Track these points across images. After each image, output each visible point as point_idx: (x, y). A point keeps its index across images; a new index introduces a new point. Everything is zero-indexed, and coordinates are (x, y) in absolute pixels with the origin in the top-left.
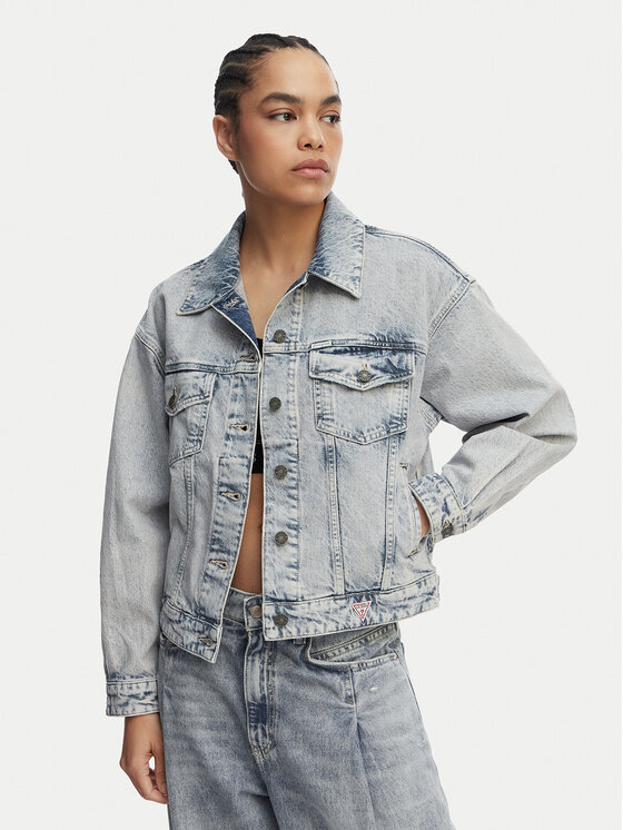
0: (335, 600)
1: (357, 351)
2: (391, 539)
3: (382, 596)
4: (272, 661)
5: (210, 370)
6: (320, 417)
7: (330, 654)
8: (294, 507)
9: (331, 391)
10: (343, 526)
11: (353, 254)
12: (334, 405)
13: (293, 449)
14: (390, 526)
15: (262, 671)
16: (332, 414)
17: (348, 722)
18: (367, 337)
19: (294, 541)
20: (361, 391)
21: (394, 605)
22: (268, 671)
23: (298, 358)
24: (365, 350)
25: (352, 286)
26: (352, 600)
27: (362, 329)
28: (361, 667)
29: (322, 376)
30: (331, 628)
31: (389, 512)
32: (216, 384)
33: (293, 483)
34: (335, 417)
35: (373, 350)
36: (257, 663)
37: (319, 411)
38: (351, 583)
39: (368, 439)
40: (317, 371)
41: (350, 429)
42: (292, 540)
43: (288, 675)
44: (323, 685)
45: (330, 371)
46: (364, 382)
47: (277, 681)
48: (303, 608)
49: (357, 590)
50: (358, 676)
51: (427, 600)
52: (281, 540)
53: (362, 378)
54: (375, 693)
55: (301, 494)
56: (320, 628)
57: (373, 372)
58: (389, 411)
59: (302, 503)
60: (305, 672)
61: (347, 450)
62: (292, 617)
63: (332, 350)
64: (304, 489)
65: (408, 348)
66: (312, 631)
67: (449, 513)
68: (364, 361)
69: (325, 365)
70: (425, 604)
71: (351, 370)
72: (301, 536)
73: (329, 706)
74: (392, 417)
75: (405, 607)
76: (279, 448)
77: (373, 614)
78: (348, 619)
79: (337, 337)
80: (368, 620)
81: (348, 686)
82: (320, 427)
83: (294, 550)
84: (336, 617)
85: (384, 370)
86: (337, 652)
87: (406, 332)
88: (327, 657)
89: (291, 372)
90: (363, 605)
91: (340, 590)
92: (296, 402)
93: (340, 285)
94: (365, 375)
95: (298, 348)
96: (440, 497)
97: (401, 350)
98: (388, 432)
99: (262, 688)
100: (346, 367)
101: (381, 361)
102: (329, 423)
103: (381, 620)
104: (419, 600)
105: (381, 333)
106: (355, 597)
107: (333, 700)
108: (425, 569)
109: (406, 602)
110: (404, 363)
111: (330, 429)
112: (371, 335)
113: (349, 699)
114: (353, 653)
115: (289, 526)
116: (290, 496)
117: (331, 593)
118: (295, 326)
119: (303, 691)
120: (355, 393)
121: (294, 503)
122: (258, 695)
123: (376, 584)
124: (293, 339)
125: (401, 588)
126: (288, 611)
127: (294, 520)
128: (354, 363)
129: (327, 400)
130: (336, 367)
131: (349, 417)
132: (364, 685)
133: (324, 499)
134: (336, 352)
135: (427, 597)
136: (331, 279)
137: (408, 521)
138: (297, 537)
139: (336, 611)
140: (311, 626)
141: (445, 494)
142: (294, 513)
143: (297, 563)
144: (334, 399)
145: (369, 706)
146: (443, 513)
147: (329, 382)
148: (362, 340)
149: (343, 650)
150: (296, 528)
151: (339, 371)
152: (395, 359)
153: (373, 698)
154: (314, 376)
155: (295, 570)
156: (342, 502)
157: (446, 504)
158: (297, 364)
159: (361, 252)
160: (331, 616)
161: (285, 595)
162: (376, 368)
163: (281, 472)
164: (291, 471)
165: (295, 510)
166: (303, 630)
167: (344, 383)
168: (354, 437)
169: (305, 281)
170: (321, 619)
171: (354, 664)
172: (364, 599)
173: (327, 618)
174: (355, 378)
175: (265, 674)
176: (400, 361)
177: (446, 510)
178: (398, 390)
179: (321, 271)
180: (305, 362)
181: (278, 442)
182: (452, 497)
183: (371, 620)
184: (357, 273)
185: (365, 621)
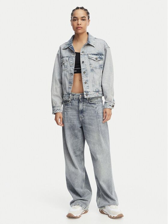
0: (94, 92)
1: (95, 55)
2: (100, 83)
3: (100, 92)
4: (83, 104)
5: (68, 57)
6: (90, 64)
8: (87, 78)
9: (92, 60)
10: (94, 81)
13: (86, 69)
16: (92, 64)
17: (96, 112)
20: (96, 61)
23: (86, 55)
24: (97, 55)
29: (90, 58)
30: (94, 96)
32: (69, 59)
33: (86, 74)
36: (81, 104)
39: (97, 68)
41: (95, 66)
42: (87, 83)
44: (92, 106)
47: (84, 106)
48: (90, 93)
49: (97, 91)
52: (86, 83)
53: (96, 59)
60: (89, 105)
61: (94, 69)
62: (88, 94)
64: (88, 75)
65: (102, 55)
66: (91, 96)
73: (93, 109)
74: (100, 65)
76: (84, 69)
79: (92, 52)
82: (90, 66)
87: (102, 52)
88: (92, 102)
89: (85, 57)
90: (97, 93)
91: (94, 90)
92: (86, 62)
98: (100, 67)
101: (99, 57)
103: (100, 96)
105: (98, 52)
111: (92, 66)
114: (96, 101)
115: (87, 81)
116: (86, 76)
119: (88, 108)
122: (82, 109)
123: (99, 90)
124: (85, 52)
128: (95, 57)
129: (91, 62)
130: (92, 57)
132: (97, 106)
134: (92, 55)
136: (91, 44)
143: (88, 86)
145: (98, 109)
148: (96, 53)
152: (101, 56)
153: (99, 108)
159: (94, 41)
161: (87, 91)
163: (84, 73)
164: (86, 72)
167: (94, 59)
171: (96, 103)
178: (101, 61)
181: (84, 68)
184: (94, 44)
185: (98, 96)
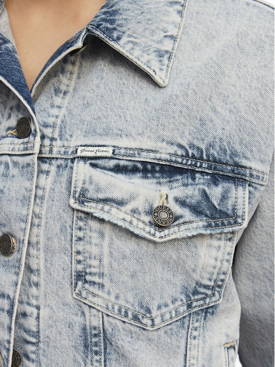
1: (153, 171)
6: (80, 276)
9: (102, 235)
11: (166, 14)
12: (106, 261)
16: (101, 275)
18: (173, 149)
20: (155, 243)
23: (53, 169)
24: (168, 171)
25: (155, 65)
27: (167, 134)
29: (91, 208)
34: (106, 281)
35: (181, 171)
37: (80, 267)
39: (158, 321)
40: (83, 198)
41: (129, 302)
45: (105, 201)
46: (160, 227)
53: (159, 219)
57: (177, 209)
58: (196, 276)
63: (112, 163)
65: (238, 175)
68: (165, 190)
69: (98, 190)
71: (139, 204)
74: (199, 284)
79: (123, 143)
82: (80, 294)
85: (196, 210)
87: (238, 148)
89: (40, 192)
92: (41, 245)
93: (135, 60)
94: (164, 215)
95: (55, 150)
97: (226, 178)
98: (189, 306)
100: (132, 198)
101: (192, 191)
102: (95, 289)
105: (196, 143)
110: (230, 203)
111: (95, 300)
112: (181, 146)
118: (55, 111)
120: (143, 244)
124: (48, 132)
128: (148, 192)
129: (94, 250)
130: (117, 195)
131: (130, 284)
134: (118, 169)
136: (121, 47)
144: (106, 250)
147: (102, 221)
148: (165, 153)
151: (120, 203)
152: (216, 193)
154: (76, 206)
158: (51, 178)
159: (180, 13)
162: (182, 203)
164: (27, 357)
167: (127, 226)
168: (135, 318)
169: (79, 44)
174: (147, 219)
176: (224, 198)
178: (215, 243)
179: (109, 31)
180: (64, 179)
184: (168, 45)
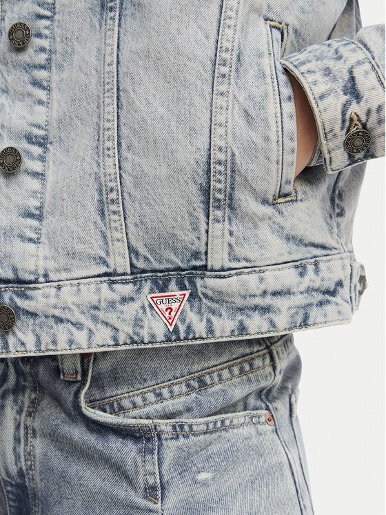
0: (112, 283)
2: (222, 156)
3: (211, 282)
7: (126, 403)
8: (40, 102)
10: (124, 130)
14: (221, 131)
15: (18, 427)
19: (37, 166)
21: (239, 302)
22: (26, 428)
26: (147, 286)
28: (179, 431)
31: (220, 101)
33: (42, 58)
38: (143, 251)
43: (54, 437)
48: (47, 296)
49: (157, 266)
50: (171, 449)
51: (321, 304)
54: (205, 484)
55: (55, 77)
56: (81, 337)
59: (55, 94)
62: (27, 313)
64: (60, 67)
67: (357, 97)
70: (315, 313)
72: (50, 157)
75: (265, 310)
77: (192, 317)
78: (138, 323)
80: (182, 329)
81: (149, 467)
83: (34, 184)
84: (111, 317)
86: (139, 400)
88: (121, 408)
90: (172, 298)
96: (341, 69)
99: (17, 457)
103: (210, 331)
104: (299, 300)
106: (155, 282)
107: (122, 491)
108: (318, 240)
109: (268, 300)
113: (151, 492)
114: (170, 405)
115: (30, 139)
116: (36, 83)
117: (103, 269)
121: (41, 94)
123: (196, 255)
125: (254, 269)
126: (19, 301)
127: (39, 127)
133: (94, 81)
135: (320, 297)
137: (266, 121)
138: (42, 159)
139: (112, 305)
140: (62, 333)
141: (353, 61)
142: (40, 115)
143: (40, 208)
145: (190, 510)
146: (344, 98)
149: (151, 397)
150: (42, 142)
153: (202, 495)
155: (35, 223)
156: (126, 84)
157: (352, 79)
160: (101, 315)
161: (15, 270)
163: (18, 35)
164: (39, 35)
165: (42, 109)
166: (45, 339)
170: (82, 319)
172: (173, 285)
173: (95, 319)
175: (22, 432)
177: (353, 90)
182: (367, 66)
183: (189, 329)
185: (176, 330)
